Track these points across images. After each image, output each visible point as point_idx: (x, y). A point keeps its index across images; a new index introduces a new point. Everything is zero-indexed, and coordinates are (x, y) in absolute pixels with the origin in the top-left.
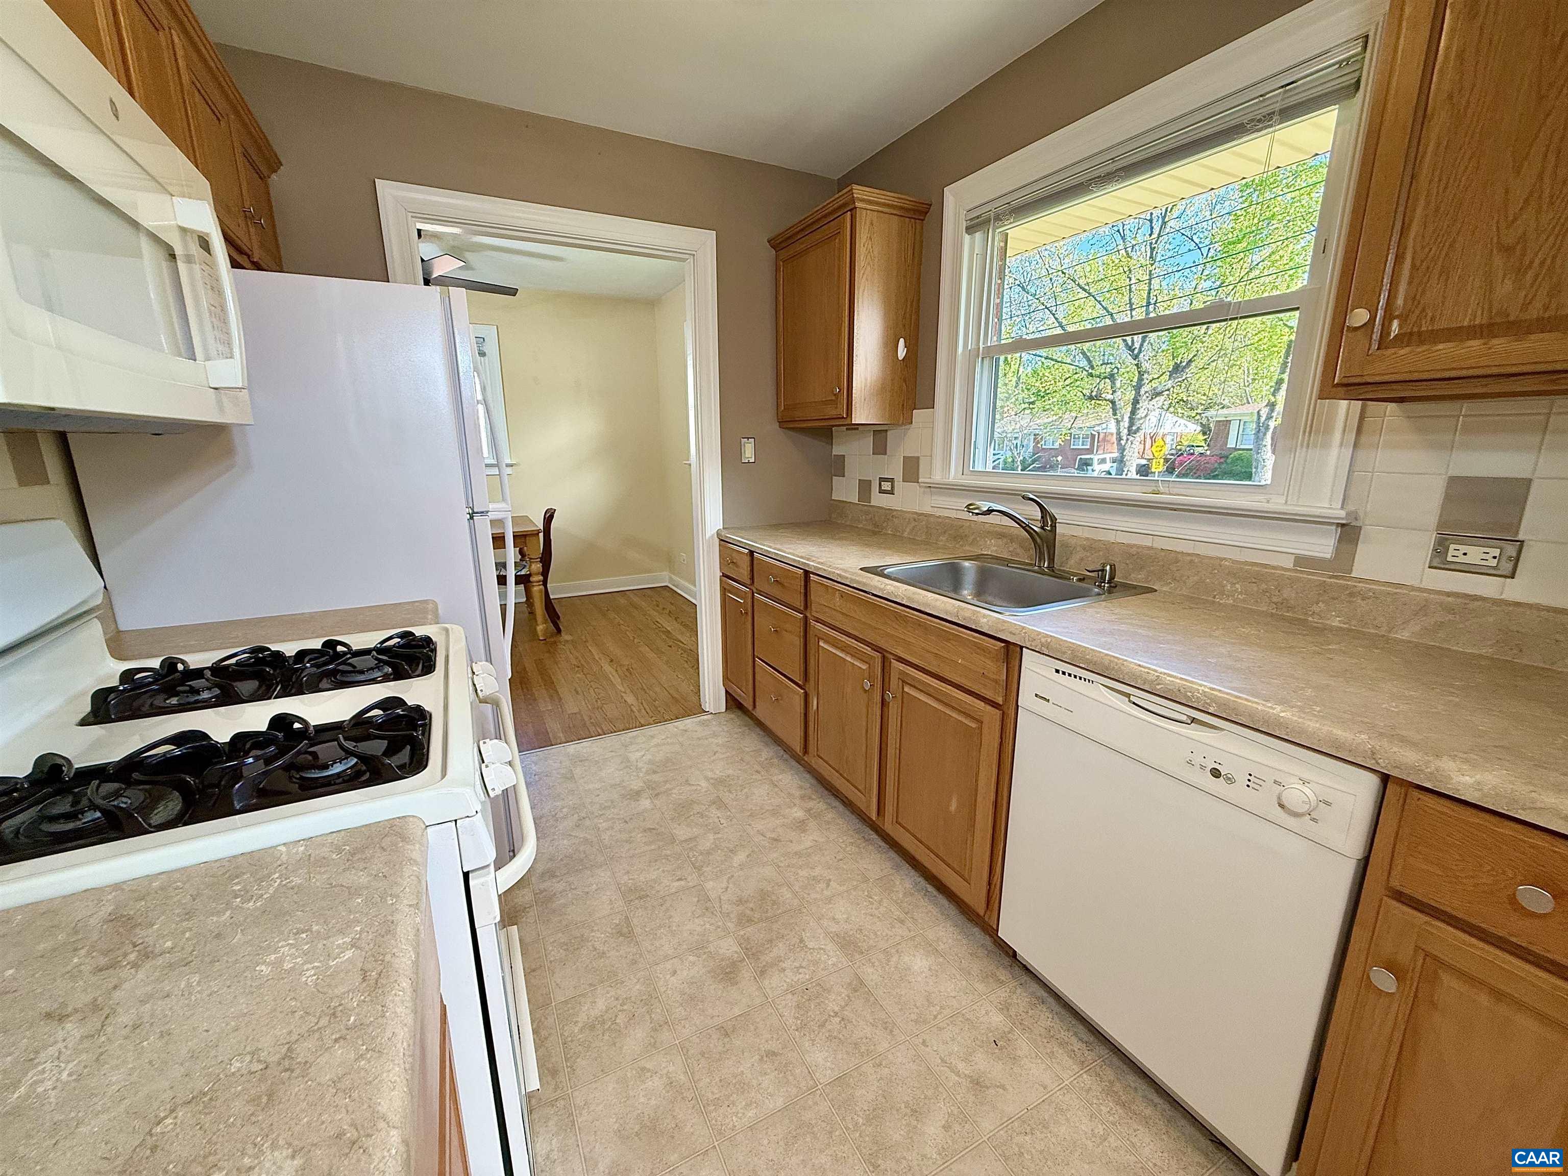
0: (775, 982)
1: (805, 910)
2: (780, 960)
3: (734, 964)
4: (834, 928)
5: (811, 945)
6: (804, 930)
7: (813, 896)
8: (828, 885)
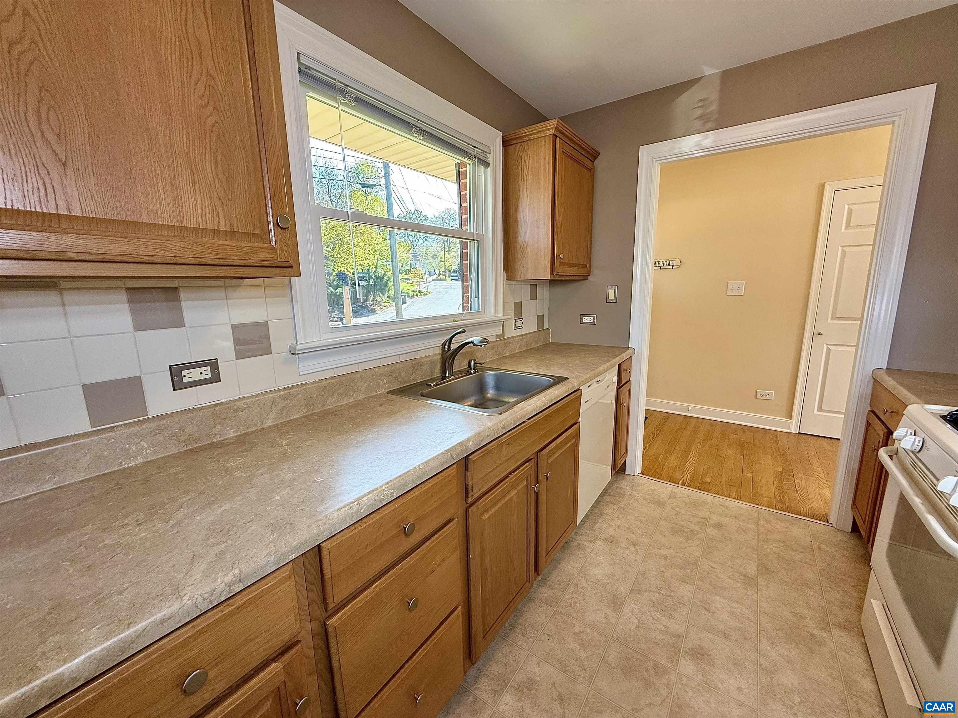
0: (677, 627)
1: (615, 636)
2: (661, 631)
3: (693, 655)
4: (612, 614)
5: (636, 621)
6: (630, 629)
7: (598, 637)
8: (580, 633)
